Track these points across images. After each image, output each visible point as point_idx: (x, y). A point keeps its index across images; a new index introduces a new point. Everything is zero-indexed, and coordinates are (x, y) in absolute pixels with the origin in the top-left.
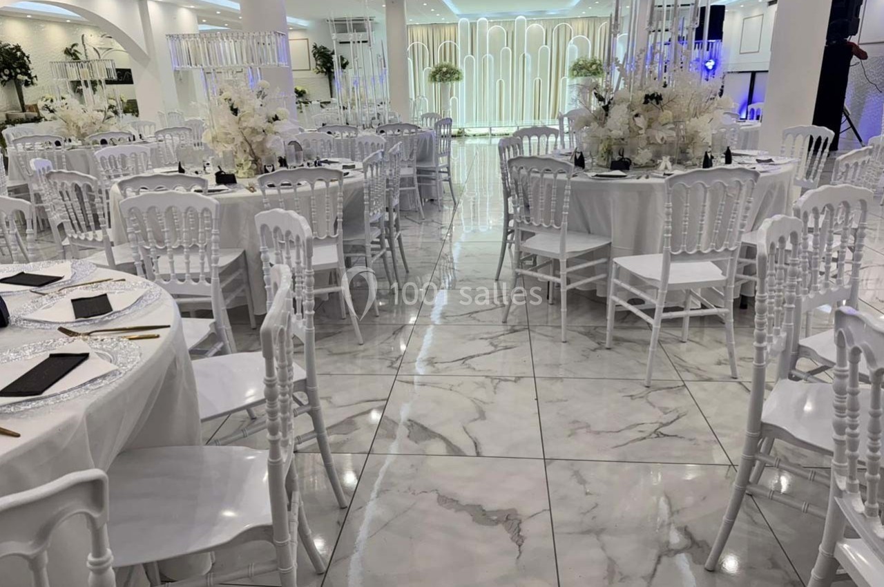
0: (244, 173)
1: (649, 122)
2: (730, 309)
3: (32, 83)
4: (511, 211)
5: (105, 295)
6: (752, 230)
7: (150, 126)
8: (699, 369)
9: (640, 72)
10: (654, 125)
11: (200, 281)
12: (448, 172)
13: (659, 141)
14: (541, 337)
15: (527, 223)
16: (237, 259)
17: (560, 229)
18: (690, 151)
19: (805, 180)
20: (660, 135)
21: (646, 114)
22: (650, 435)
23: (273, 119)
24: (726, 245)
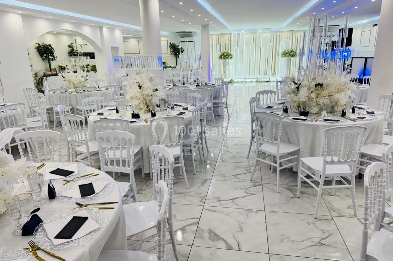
0: (143, 112)
1: (317, 95)
2: (353, 186)
3: (55, 60)
4: (254, 128)
5: (91, 183)
6: (364, 145)
7: (102, 82)
8: (339, 210)
9: (313, 73)
10: (319, 96)
11: (126, 167)
12: (226, 104)
13: (322, 104)
14: (268, 190)
15: (262, 139)
16: (139, 151)
17: (277, 143)
18: (336, 108)
19: (390, 119)
20: (322, 101)
21: (316, 92)
22: (317, 244)
23: (155, 90)
24: (352, 158)
